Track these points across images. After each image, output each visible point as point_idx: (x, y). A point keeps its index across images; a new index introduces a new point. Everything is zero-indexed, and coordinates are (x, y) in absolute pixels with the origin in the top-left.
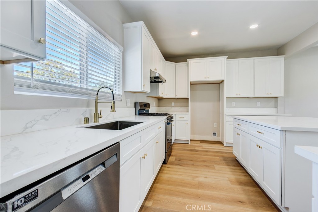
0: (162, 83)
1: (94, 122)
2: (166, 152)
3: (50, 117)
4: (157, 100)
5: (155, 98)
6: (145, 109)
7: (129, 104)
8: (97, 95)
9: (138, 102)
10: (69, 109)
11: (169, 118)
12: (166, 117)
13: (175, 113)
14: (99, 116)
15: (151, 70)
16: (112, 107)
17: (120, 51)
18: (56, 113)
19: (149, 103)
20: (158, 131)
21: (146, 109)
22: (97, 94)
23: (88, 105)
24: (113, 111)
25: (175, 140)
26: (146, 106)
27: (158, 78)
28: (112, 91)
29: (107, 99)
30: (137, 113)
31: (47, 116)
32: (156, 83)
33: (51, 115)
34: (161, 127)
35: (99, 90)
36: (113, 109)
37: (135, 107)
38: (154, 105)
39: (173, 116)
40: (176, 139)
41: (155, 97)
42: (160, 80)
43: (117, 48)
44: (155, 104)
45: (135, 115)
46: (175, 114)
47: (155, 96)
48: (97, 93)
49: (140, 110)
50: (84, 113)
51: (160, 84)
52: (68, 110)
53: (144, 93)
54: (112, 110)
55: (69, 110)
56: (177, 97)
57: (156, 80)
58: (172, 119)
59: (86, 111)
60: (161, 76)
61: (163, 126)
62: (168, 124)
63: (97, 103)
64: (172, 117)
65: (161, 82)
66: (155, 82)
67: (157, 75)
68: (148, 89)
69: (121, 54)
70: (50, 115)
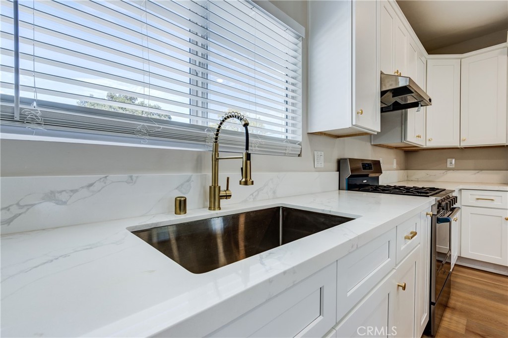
0: (416, 108)
1: (210, 208)
2: (431, 303)
3: (71, 196)
4: (401, 154)
5: (395, 150)
6: (367, 176)
7: (320, 164)
8: (216, 139)
9: (346, 159)
10: (134, 175)
11: (443, 204)
12: (432, 200)
13: (461, 187)
14: (222, 193)
15: (382, 73)
16: (242, 169)
17: (298, 37)
18: (91, 185)
19: (379, 161)
20: (403, 247)
21: (371, 175)
22: (215, 137)
23: (198, 165)
24: (246, 183)
25: (460, 258)
26: (371, 168)
27: (405, 90)
28: (246, 125)
29: (256, 150)
30: (345, 185)
31: (61, 192)
32: (399, 112)
33: (74, 191)
34: (415, 234)
35: (219, 127)
36: (246, 177)
37: (339, 170)
38: (395, 166)
39: (454, 194)
40: (462, 256)
41: (396, 148)
42: (410, 99)
43: (287, 31)
44: (397, 164)
45: (339, 189)
46: (460, 190)
47: (397, 142)
48: (217, 135)
49: (351, 176)
50: (182, 185)
51: (411, 111)
52: (131, 177)
53: (366, 134)
54: (244, 180)
55: (134, 179)
56: (463, 145)
57: (398, 99)
58: (454, 206)
59: (188, 181)
60: (414, 83)
61: (424, 228)
62: (440, 221)
63: (216, 160)
64: (455, 200)
65: (415, 105)
66: (397, 106)
67: (402, 83)
68: (372, 123)
69: (300, 44)
70: (72, 191)
